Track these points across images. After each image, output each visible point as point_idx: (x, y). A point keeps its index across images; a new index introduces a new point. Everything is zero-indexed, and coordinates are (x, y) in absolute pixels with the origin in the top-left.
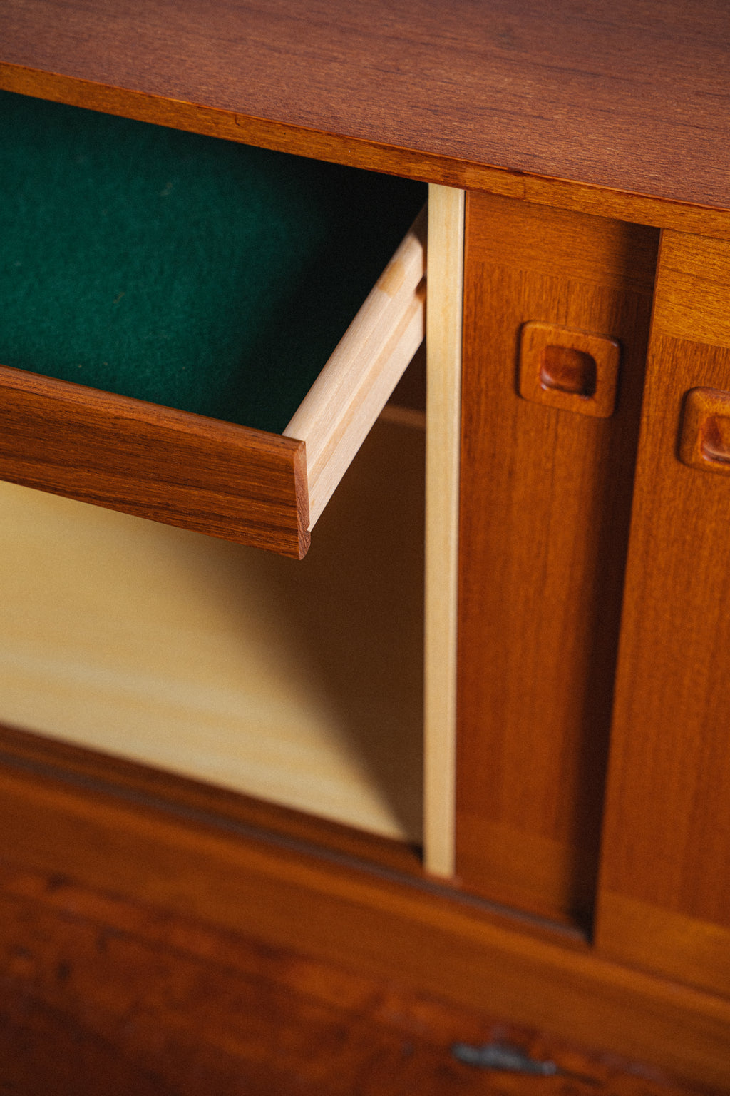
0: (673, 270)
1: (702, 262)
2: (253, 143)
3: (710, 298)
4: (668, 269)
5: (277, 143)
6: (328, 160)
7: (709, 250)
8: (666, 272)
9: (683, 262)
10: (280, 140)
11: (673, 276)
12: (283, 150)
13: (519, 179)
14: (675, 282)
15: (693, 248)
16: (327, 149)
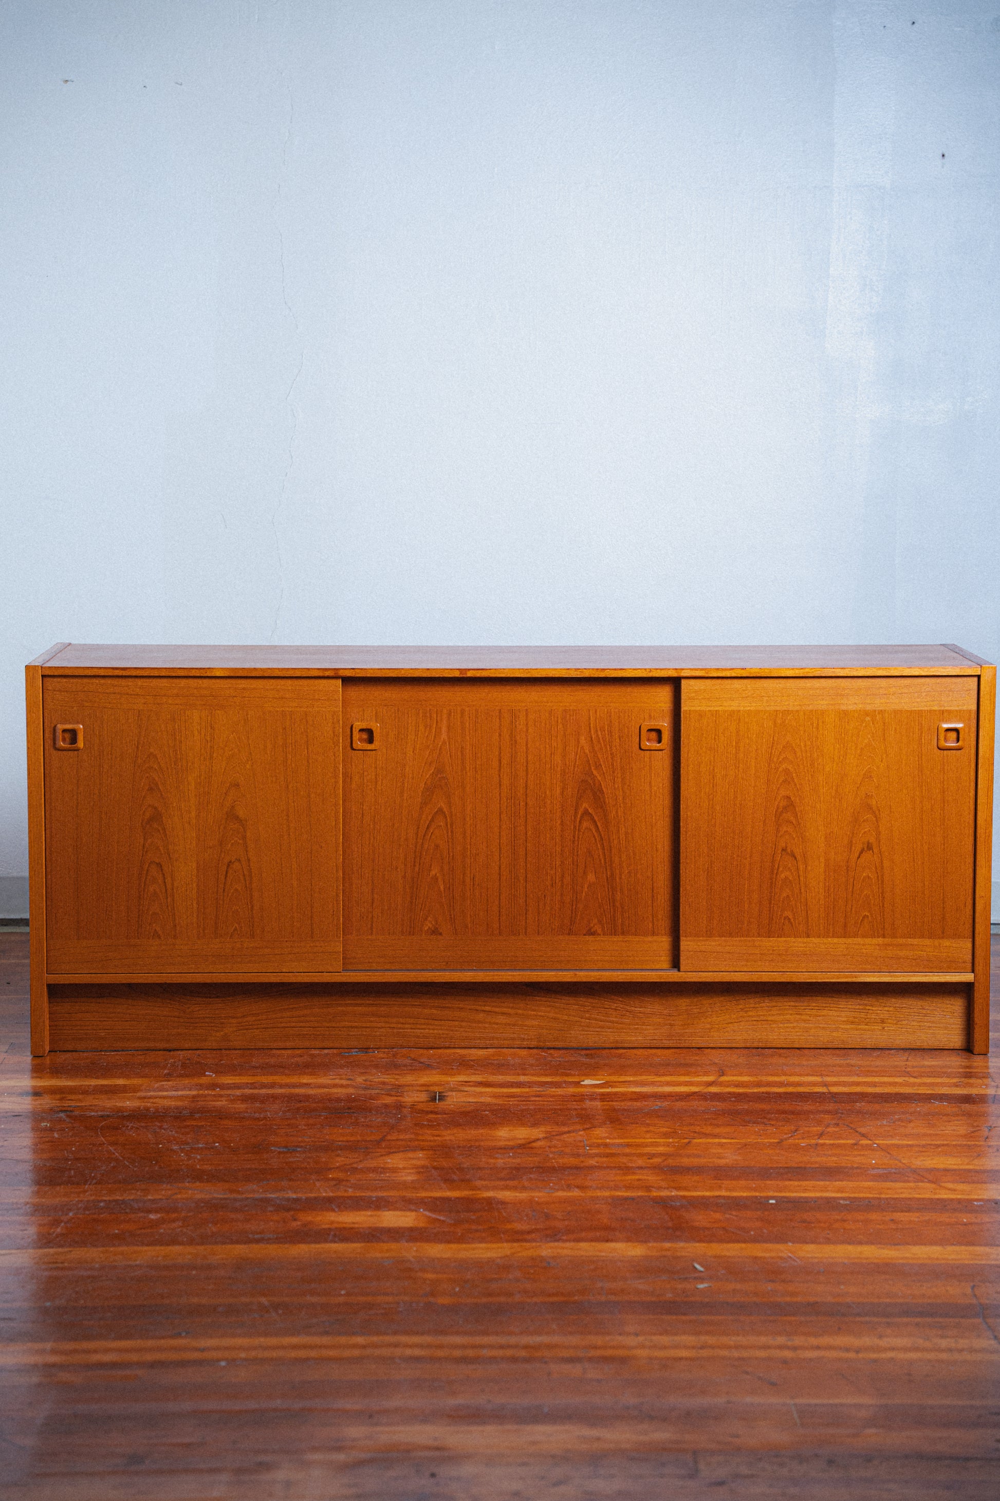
1: (54, 686)
2: (283, 675)
3: (57, 696)
4: (46, 690)
5: (290, 674)
6: (304, 675)
7: (55, 682)
9: (49, 687)
12: (292, 675)
14: (48, 693)
15: (51, 682)
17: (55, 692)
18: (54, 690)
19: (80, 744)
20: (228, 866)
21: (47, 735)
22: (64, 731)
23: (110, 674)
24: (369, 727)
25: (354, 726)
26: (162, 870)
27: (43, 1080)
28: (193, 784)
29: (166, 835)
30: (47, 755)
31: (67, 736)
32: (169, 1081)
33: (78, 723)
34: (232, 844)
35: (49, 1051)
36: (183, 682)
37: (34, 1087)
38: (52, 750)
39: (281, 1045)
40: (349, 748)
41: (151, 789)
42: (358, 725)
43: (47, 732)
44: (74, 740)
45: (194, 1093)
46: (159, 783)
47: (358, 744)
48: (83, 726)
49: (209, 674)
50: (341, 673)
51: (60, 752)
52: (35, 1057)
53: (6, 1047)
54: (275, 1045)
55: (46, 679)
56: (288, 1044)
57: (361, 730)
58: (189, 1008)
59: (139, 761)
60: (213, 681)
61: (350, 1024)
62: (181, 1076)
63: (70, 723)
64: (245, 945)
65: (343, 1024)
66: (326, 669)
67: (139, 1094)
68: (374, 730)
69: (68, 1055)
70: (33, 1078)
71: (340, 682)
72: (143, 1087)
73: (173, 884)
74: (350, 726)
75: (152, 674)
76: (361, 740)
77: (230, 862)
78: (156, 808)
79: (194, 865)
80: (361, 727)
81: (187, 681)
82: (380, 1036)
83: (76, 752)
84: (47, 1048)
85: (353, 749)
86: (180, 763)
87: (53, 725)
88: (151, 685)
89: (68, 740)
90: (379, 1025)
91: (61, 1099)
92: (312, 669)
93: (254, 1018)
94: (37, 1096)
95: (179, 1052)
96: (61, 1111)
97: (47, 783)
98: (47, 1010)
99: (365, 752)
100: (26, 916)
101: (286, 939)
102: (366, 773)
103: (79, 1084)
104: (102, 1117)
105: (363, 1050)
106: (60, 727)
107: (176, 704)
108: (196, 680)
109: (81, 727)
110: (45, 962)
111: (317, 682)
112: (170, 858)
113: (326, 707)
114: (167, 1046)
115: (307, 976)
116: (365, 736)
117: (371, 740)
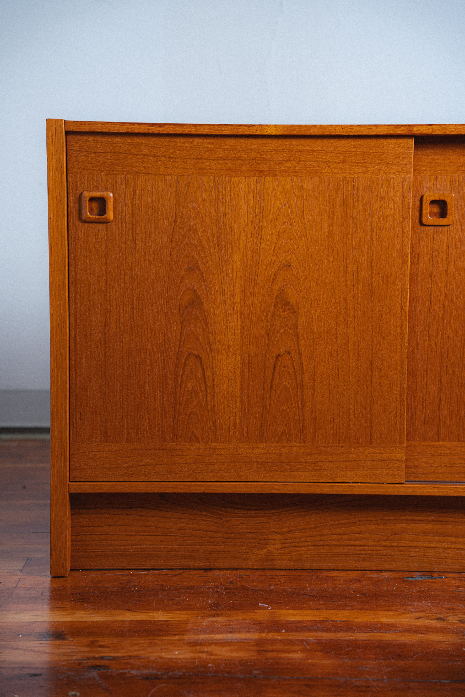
0: (71, 150)
1: (80, 145)
2: (347, 133)
3: (83, 157)
4: (70, 149)
5: (355, 132)
6: (371, 134)
7: (81, 141)
8: (70, 151)
9: (74, 146)
10: (356, 131)
11: (72, 152)
12: (356, 134)
13: (431, 127)
14: (73, 154)
15: (77, 141)
16: (371, 130)
17: (81, 154)
18: (80, 151)
19: (110, 215)
20: (277, 358)
21: (71, 204)
22: (92, 199)
23: (144, 131)
24: (442, 198)
25: (425, 198)
26: (201, 363)
27: (65, 613)
28: (238, 263)
29: (206, 324)
30: (72, 228)
31: (95, 205)
32: (218, 615)
33: (107, 190)
34: (281, 335)
35: (71, 570)
36: (230, 142)
37: (53, 624)
38: (78, 223)
39: (331, 565)
40: (417, 223)
41: (189, 270)
42: (430, 196)
43: (71, 200)
44: (103, 211)
45: (255, 636)
46: (200, 262)
47: (428, 219)
48: (113, 194)
49: (259, 133)
50: (416, 131)
51: (86, 225)
52: (55, 577)
53: (20, 565)
54: (323, 565)
55: (70, 137)
56: (340, 565)
57: (433, 202)
58: (228, 521)
59: (177, 236)
60: (264, 141)
61: (410, 544)
62: (232, 608)
63: (98, 191)
64: (294, 450)
65: (402, 543)
66: (398, 125)
67: (187, 637)
68: (448, 202)
69: (93, 575)
70: (53, 608)
71: (412, 142)
72: (190, 626)
73: (213, 381)
74: (419, 198)
75: (194, 132)
76: (431, 214)
77: (279, 355)
78: (195, 292)
79: (238, 358)
80: (433, 198)
81: (234, 142)
82: (446, 557)
83: (105, 225)
84: (69, 568)
85: (421, 224)
86: (224, 240)
87: (78, 193)
88: (192, 145)
89: (96, 211)
90: (446, 545)
91: (92, 644)
92: (381, 125)
93: (301, 535)
94: (59, 640)
95: (217, 572)
96: (95, 667)
97: (72, 261)
98: (69, 522)
99: (436, 228)
100: (47, 424)
101: (341, 445)
102: (435, 253)
103: (110, 619)
104: (147, 678)
105: (426, 574)
106: (87, 195)
107: (220, 170)
108: (242, 141)
109: (111, 195)
110: (68, 468)
111: (385, 142)
112: (211, 350)
113: (394, 173)
114: (202, 564)
115: (366, 487)
116: (436, 209)
117: (443, 214)
